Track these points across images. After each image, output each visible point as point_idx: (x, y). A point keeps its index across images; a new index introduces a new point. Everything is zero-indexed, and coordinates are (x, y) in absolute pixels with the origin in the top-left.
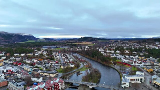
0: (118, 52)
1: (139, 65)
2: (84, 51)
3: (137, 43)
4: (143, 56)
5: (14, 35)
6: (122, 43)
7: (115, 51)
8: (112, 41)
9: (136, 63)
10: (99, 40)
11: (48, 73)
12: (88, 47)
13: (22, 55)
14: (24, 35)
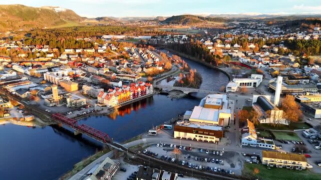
0: (236, 45)
1: (264, 66)
2: (178, 44)
3: (281, 28)
4: (278, 53)
5: (38, 12)
6: (252, 29)
7: (232, 45)
8: (235, 24)
9: (260, 63)
10: (209, 22)
11: (128, 76)
12: (187, 38)
13: (78, 51)
14: (57, 12)
